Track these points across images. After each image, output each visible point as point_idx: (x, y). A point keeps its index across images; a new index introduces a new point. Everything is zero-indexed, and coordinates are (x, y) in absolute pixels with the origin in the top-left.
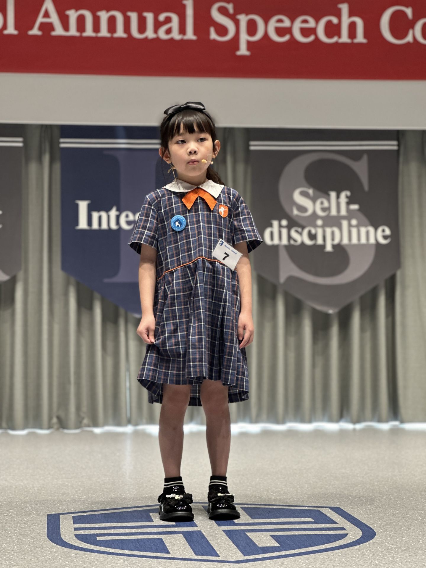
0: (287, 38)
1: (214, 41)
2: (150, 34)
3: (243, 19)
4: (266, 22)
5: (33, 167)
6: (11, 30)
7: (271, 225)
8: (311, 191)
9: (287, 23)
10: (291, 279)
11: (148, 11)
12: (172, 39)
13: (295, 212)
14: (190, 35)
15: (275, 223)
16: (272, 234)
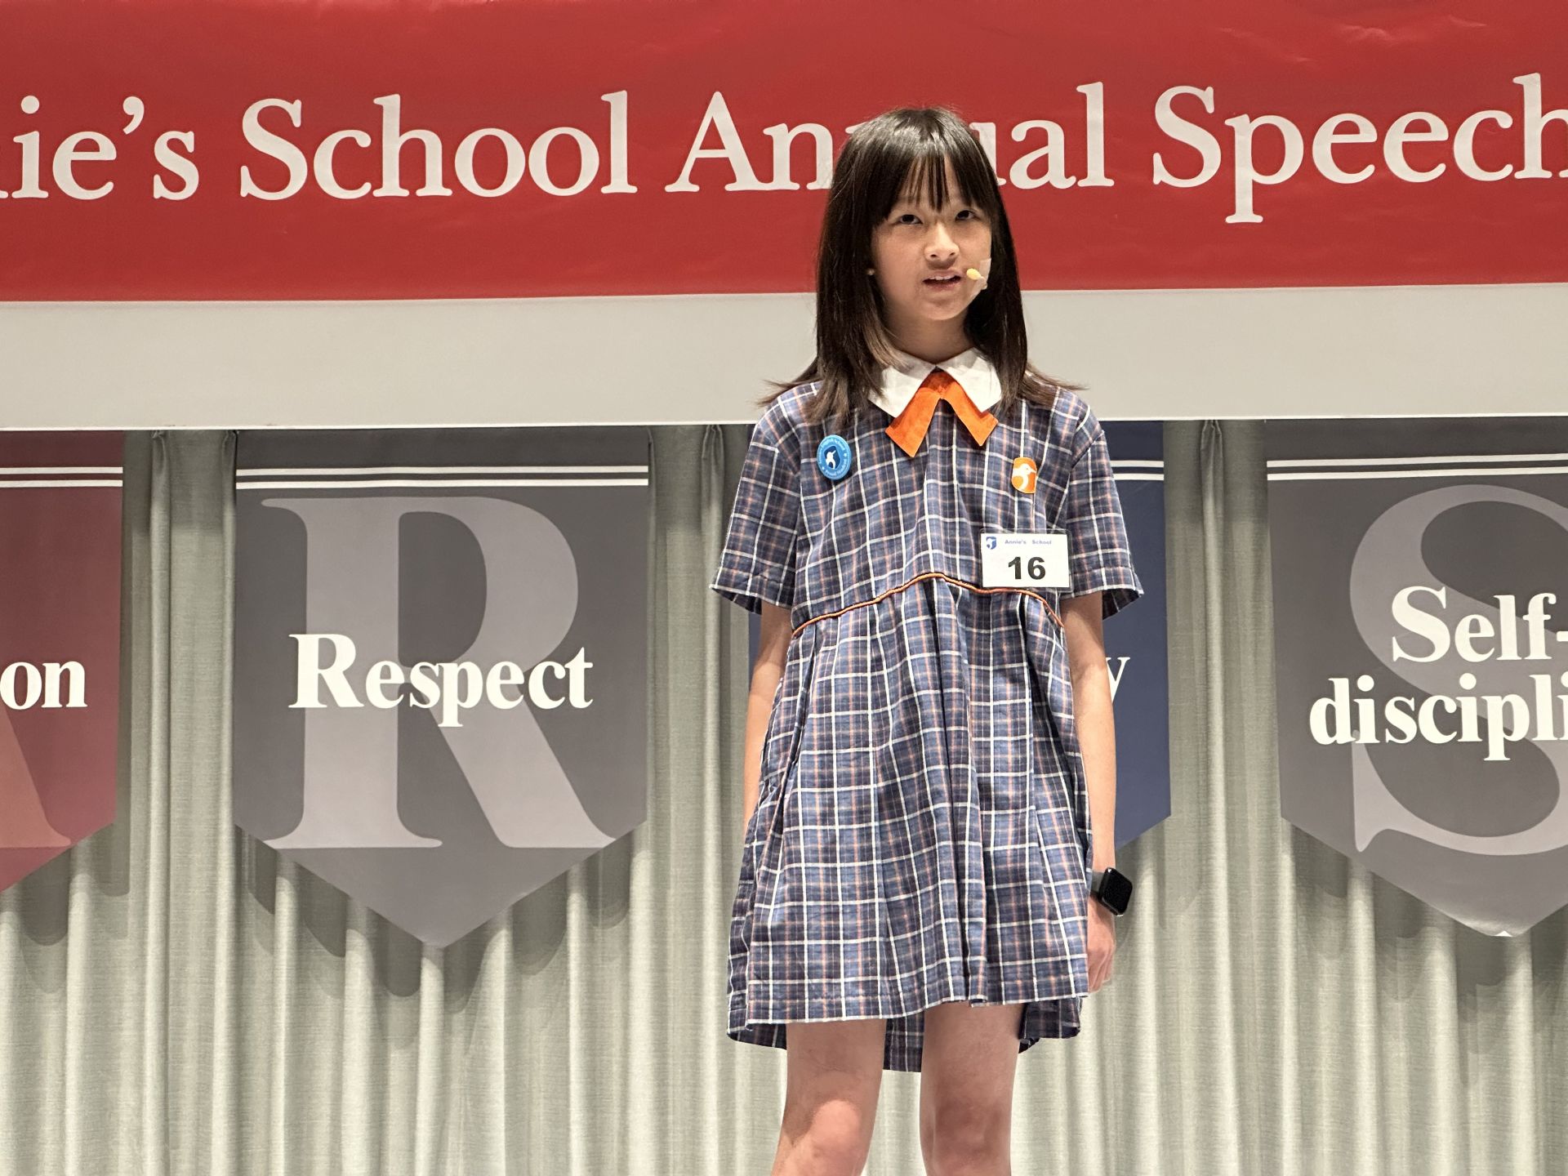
0: (1367, 173)
1: (1164, 188)
3: (1243, 128)
4: (1309, 135)
5: (679, 540)
6: (620, 183)
7: (1329, 691)
8: (1441, 595)
9: (1367, 133)
10: (1386, 838)
11: (984, 117)
12: (1047, 190)
13: (1398, 653)
14: (1096, 176)
15: (1341, 685)
16: (1331, 712)
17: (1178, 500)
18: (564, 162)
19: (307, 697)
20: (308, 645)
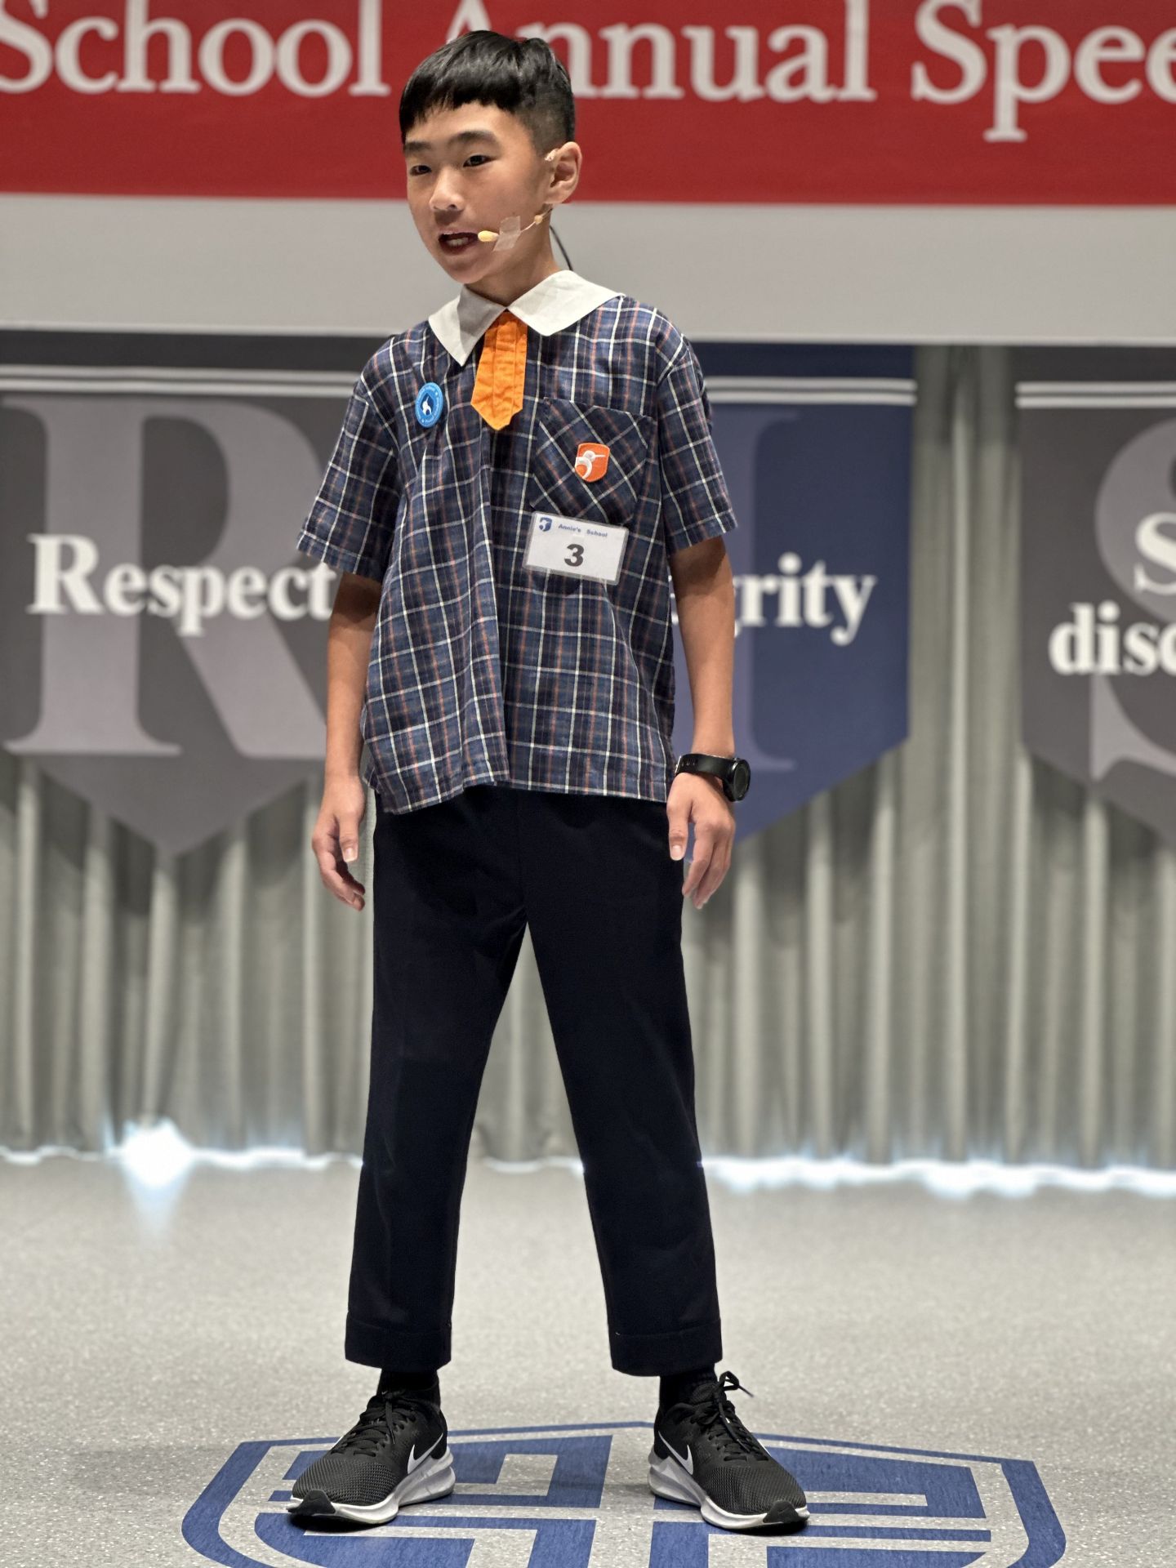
0: (1132, 90)
1: (925, 103)
2: (745, 86)
3: (1008, 40)
4: (1073, 46)
7: (1071, 618)
9: (1132, 49)
10: (1124, 769)
11: (742, 22)
12: (806, 102)
13: (1142, 581)
14: (857, 87)
15: (1084, 613)
16: (1072, 643)
17: (928, 423)
18: (313, 58)
19: (46, 601)
20: (47, 548)
